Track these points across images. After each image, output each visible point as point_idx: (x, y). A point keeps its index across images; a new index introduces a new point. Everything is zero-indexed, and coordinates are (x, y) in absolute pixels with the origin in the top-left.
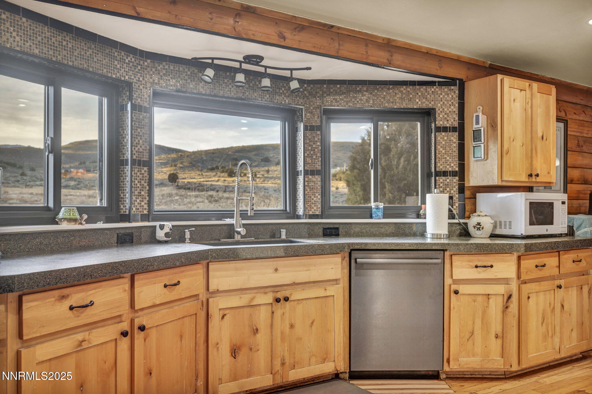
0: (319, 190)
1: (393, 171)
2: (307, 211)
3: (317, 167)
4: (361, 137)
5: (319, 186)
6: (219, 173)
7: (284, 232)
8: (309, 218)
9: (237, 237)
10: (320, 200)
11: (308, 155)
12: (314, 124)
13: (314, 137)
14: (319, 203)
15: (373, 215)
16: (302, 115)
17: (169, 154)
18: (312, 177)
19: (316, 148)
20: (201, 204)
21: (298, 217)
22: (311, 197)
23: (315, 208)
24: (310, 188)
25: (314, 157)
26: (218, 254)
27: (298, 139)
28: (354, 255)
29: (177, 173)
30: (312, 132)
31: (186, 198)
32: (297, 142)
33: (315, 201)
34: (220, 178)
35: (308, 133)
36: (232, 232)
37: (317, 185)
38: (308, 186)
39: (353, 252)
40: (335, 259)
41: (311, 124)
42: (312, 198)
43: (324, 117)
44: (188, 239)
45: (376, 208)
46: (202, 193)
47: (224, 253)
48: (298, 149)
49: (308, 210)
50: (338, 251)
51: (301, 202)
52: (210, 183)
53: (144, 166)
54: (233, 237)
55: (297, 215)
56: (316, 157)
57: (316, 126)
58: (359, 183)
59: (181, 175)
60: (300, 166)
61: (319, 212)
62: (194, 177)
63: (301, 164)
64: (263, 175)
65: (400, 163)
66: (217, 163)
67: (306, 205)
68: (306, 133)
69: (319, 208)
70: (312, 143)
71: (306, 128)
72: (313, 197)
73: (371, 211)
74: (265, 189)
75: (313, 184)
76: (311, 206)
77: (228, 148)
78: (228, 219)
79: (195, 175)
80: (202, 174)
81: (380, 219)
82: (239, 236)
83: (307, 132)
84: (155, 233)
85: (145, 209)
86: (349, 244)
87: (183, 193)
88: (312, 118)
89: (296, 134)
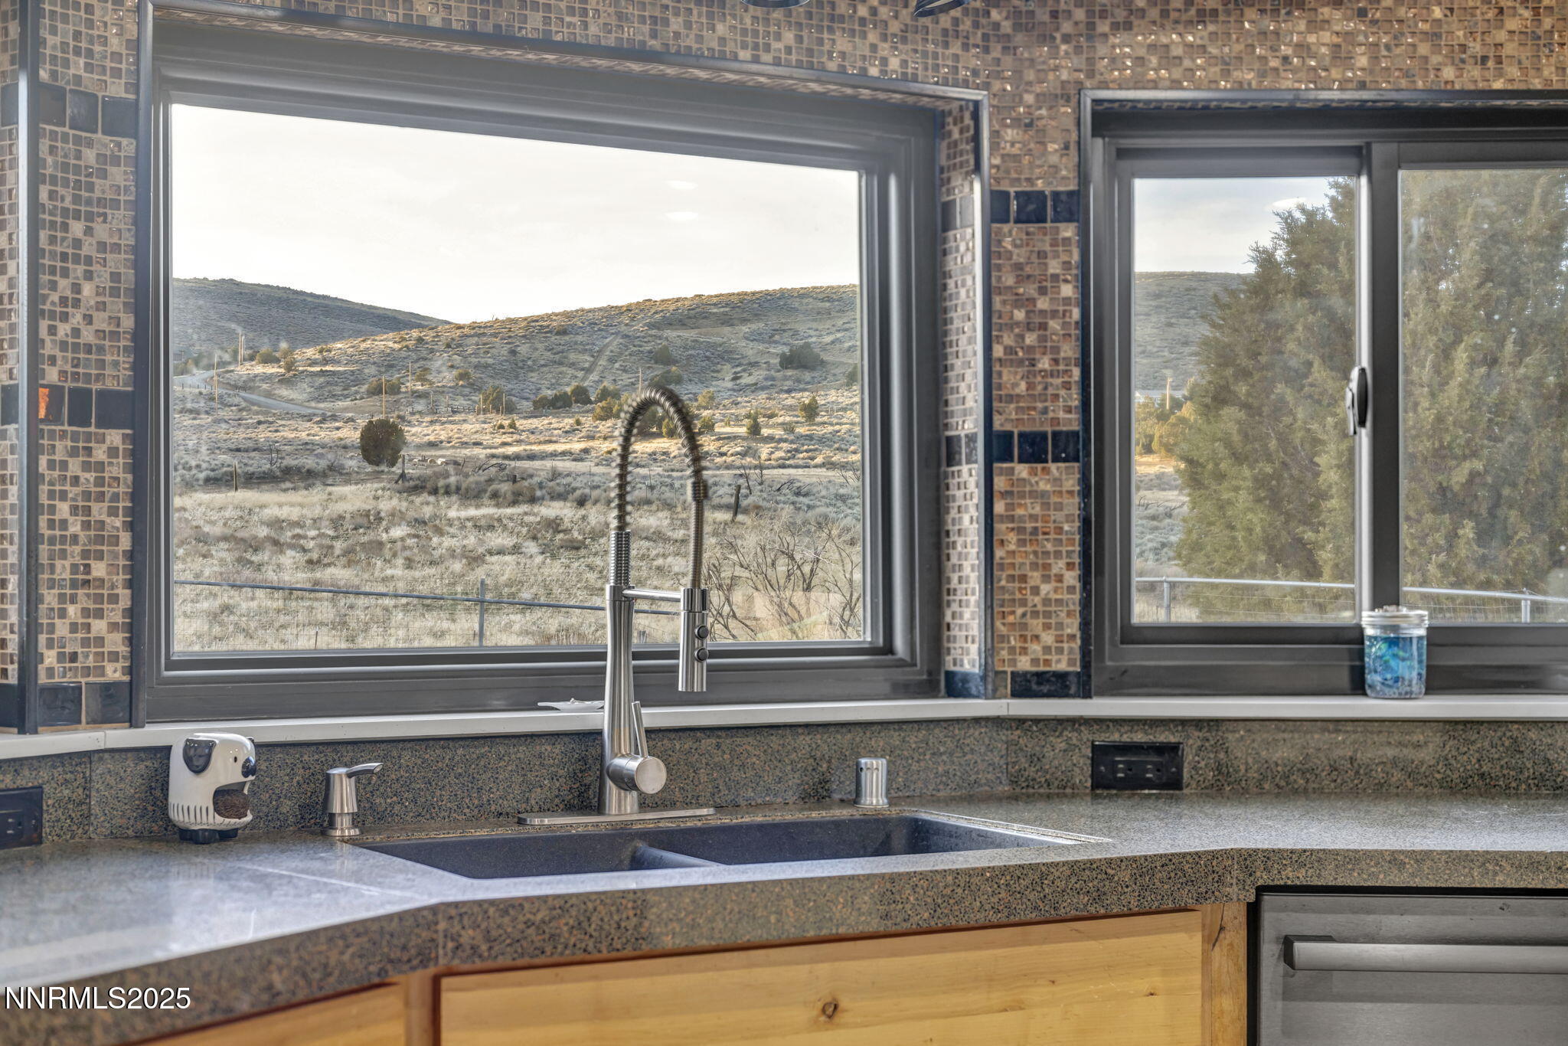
0: (1071, 541)
1: (1415, 411)
2: (1004, 654)
3: (1061, 415)
4: (1257, 250)
5: (1069, 518)
6: (588, 421)
7: (875, 772)
8: (1016, 694)
9: (621, 807)
10: (1077, 597)
11: (1009, 350)
12: (1040, 185)
13: (1042, 255)
14: (1069, 614)
15: (1370, 678)
16: (976, 139)
17: (365, 335)
18: (1033, 473)
19: (1054, 314)
20: (508, 558)
21: (955, 686)
22: (1023, 578)
23: (1048, 638)
24: (1021, 530)
25: (1045, 363)
26: (494, 933)
27: (952, 264)
28: (1278, 917)
29: (402, 418)
30: (1032, 227)
31: (440, 532)
32: (951, 283)
33: (1047, 601)
34: (591, 444)
35: (1011, 234)
36: (590, 778)
37: (1059, 516)
38: (1012, 519)
39: (1268, 899)
40: (1167, 938)
41: (1025, 187)
42: (1032, 583)
43: (1097, 149)
44: (346, 821)
45: (1386, 640)
46: (509, 511)
47: (529, 924)
48: (957, 324)
49: (1012, 650)
50: (1186, 897)
51: (973, 608)
52: (548, 464)
53: (105, 422)
54: (595, 802)
55: (950, 675)
56: (1056, 361)
57: (1056, 195)
58: (1246, 472)
59: (417, 432)
60: (965, 413)
61: (1071, 662)
62: (477, 437)
63: (970, 403)
64: (789, 428)
65: (1451, 376)
66: (580, 374)
67: (998, 624)
68: (999, 232)
69: (1072, 637)
70: (1029, 290)
71: (998, 209)
72: (1035, 577)
73: (1361, 655)
74: (798, 494)
75: (1037, 510)
76: (1024, 626)
77: (629, 308)
78: (574, 704)
79: (482, 431)
80: (512, 426)
81: (1408, 696)
82: (631, 799)
83: (1006, 228)
84: (165, 787)
85: (114, 657)
86: (1247, 858)
87: (427, 511)
88: (1029, 152)
89: (945, 241)
